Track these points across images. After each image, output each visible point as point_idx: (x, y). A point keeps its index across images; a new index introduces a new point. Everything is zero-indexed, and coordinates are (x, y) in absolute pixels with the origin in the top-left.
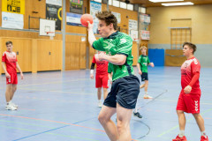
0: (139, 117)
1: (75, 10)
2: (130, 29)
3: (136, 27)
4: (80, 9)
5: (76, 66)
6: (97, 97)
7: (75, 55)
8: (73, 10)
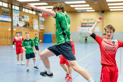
0: (37, 68)
1: (5, 14)
2: (34, 24)
3: (37, 23)
4: (8, 13)
5: (6, 43)
6: (17, 59)
7: (5, 38)
8: (3, 14)
